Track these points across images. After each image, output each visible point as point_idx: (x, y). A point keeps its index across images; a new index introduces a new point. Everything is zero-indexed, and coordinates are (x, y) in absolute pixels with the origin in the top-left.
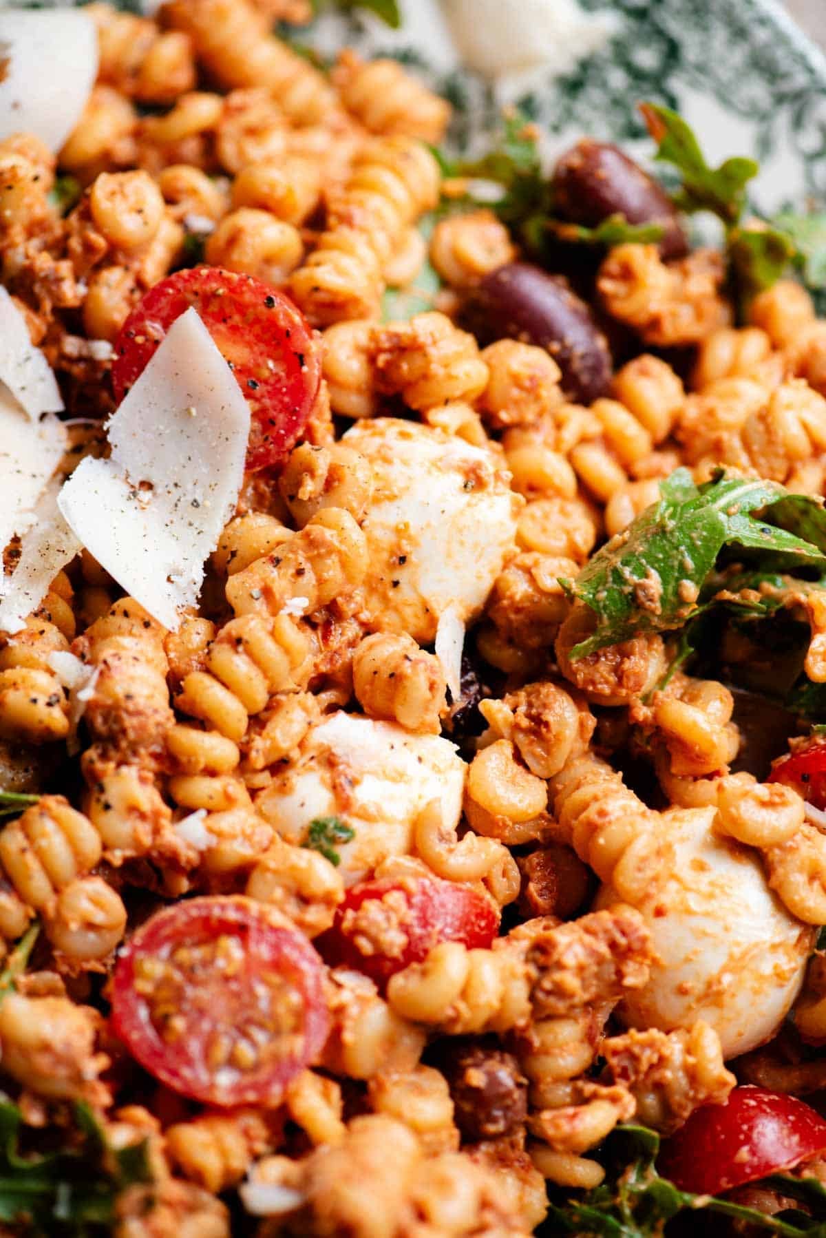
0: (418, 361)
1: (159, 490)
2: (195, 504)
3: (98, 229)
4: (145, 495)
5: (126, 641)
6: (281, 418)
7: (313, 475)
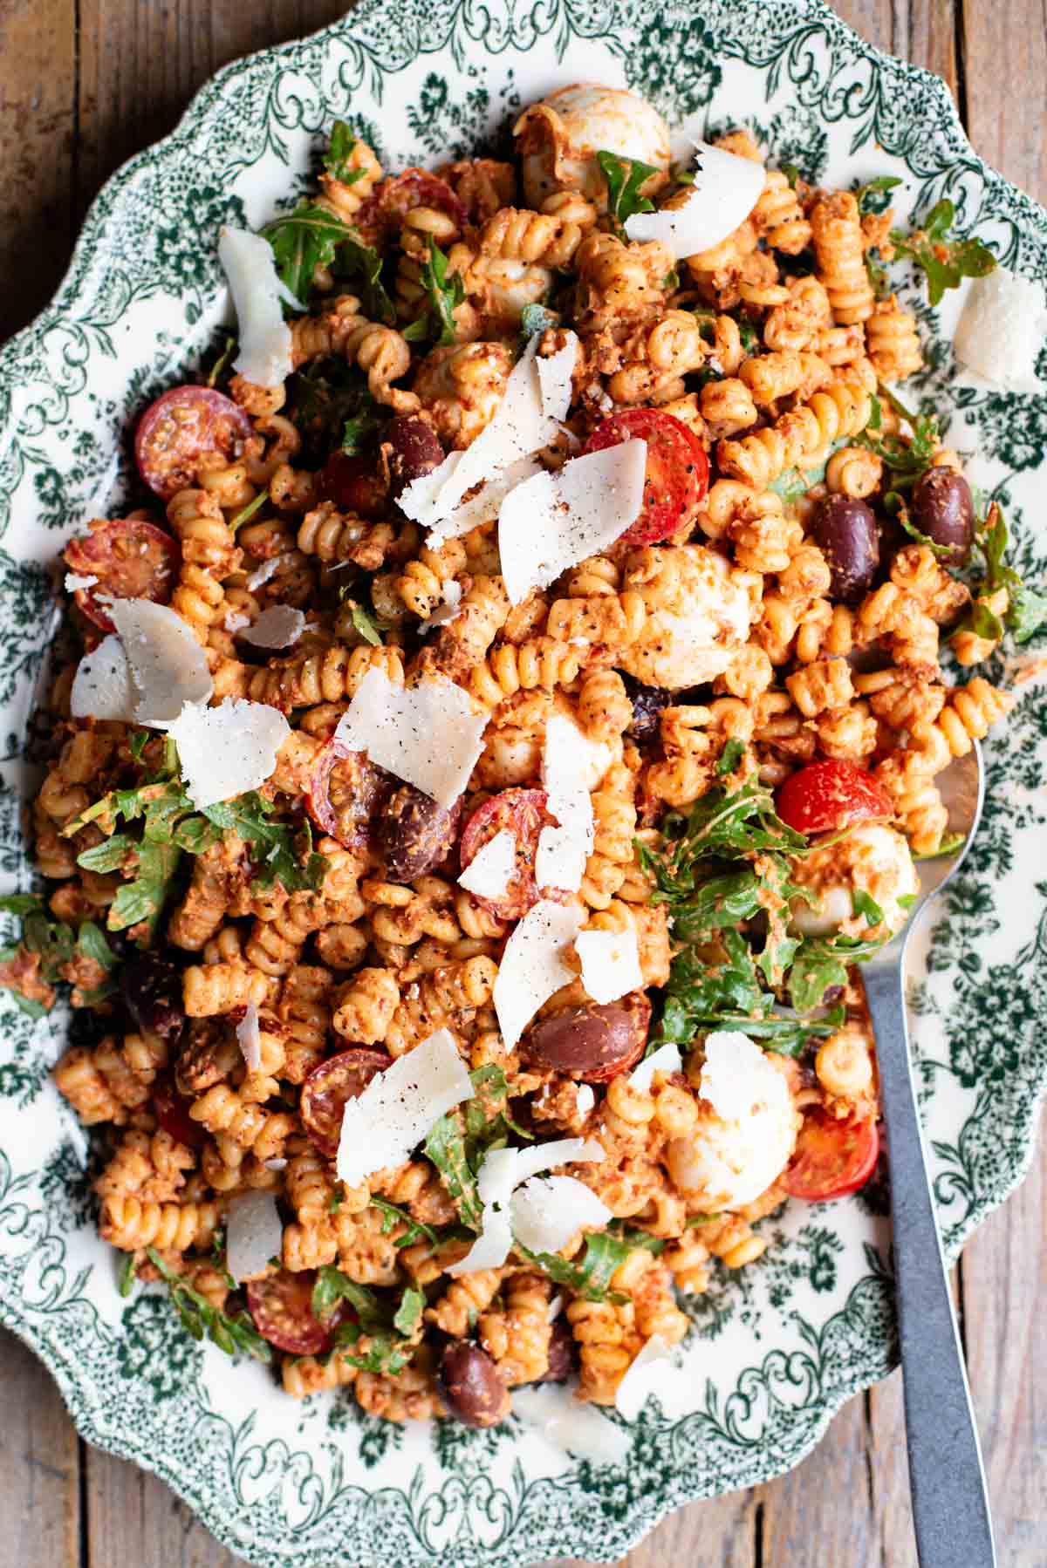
0: (752, 541)
1: (570, 515)
2: (582, 536)
3: (646, 346)
4: (561, 512)
5: (488, 603)
6: (653, 529)
7: (645, 573)
